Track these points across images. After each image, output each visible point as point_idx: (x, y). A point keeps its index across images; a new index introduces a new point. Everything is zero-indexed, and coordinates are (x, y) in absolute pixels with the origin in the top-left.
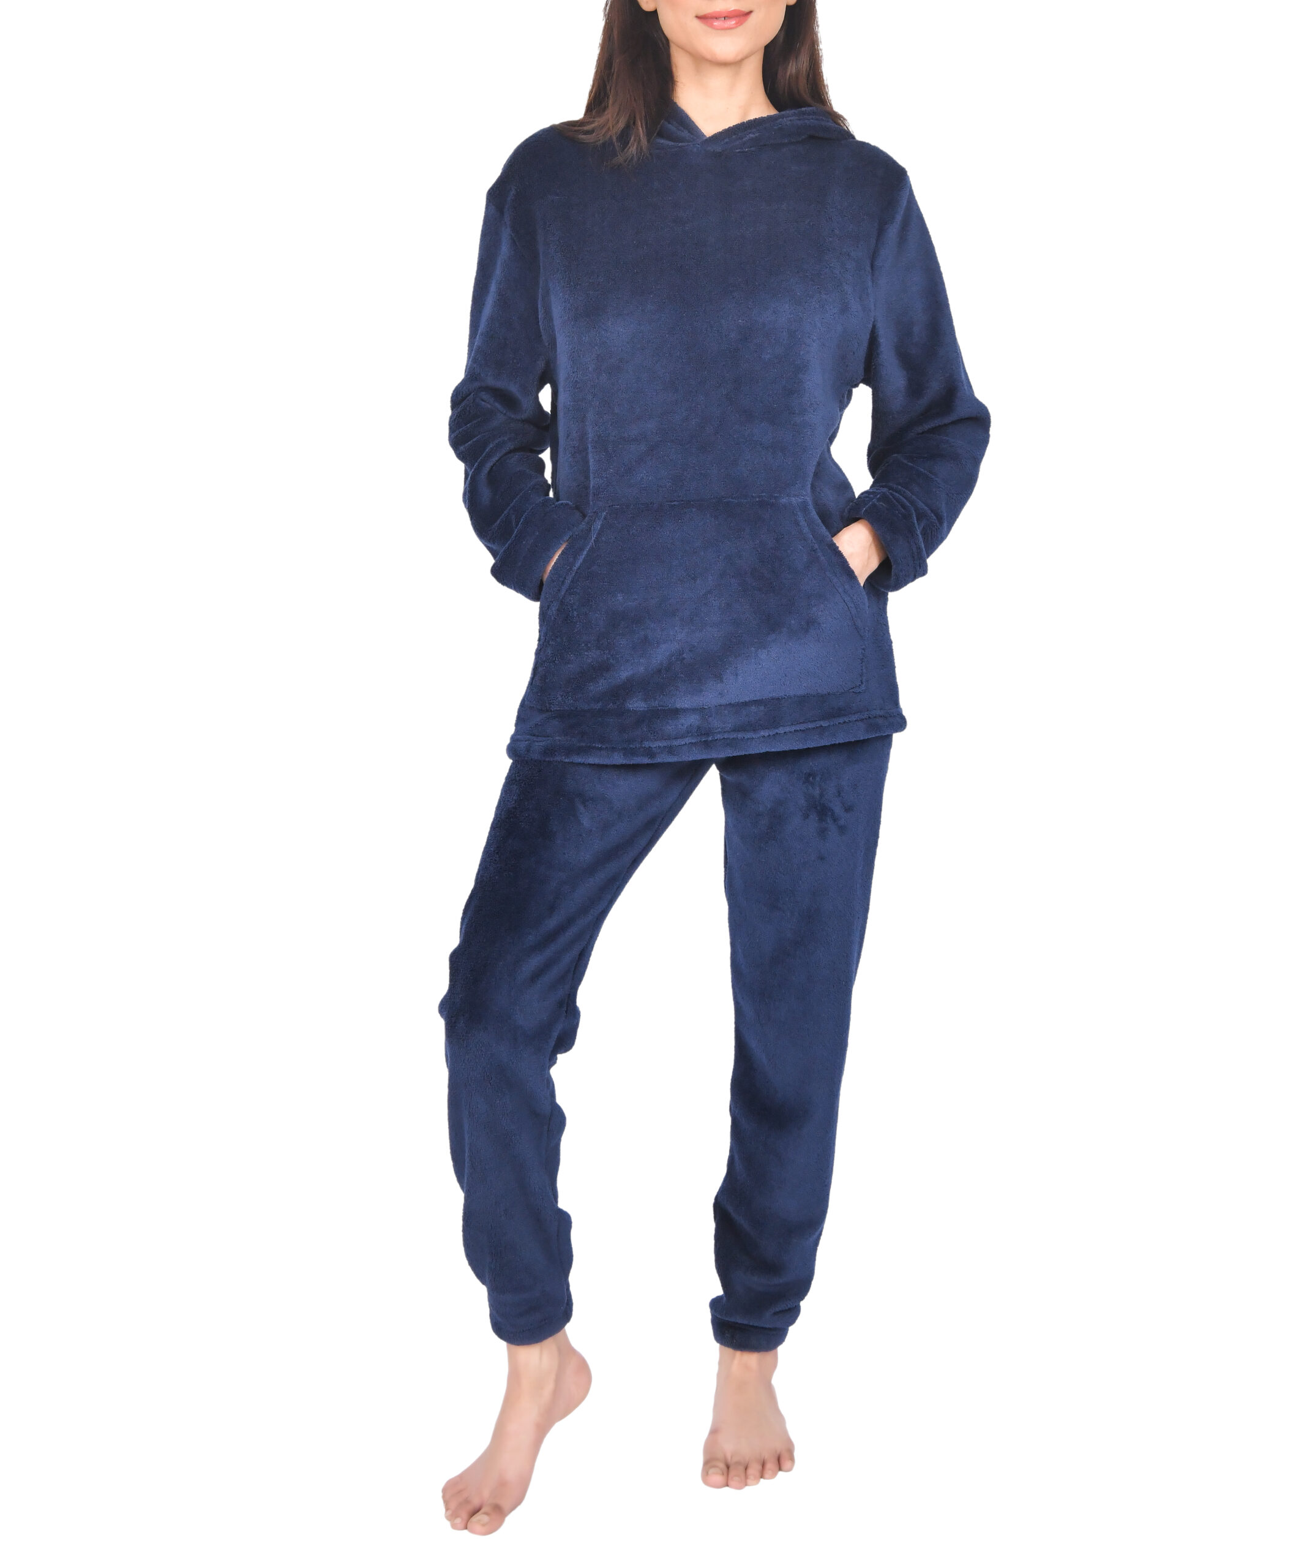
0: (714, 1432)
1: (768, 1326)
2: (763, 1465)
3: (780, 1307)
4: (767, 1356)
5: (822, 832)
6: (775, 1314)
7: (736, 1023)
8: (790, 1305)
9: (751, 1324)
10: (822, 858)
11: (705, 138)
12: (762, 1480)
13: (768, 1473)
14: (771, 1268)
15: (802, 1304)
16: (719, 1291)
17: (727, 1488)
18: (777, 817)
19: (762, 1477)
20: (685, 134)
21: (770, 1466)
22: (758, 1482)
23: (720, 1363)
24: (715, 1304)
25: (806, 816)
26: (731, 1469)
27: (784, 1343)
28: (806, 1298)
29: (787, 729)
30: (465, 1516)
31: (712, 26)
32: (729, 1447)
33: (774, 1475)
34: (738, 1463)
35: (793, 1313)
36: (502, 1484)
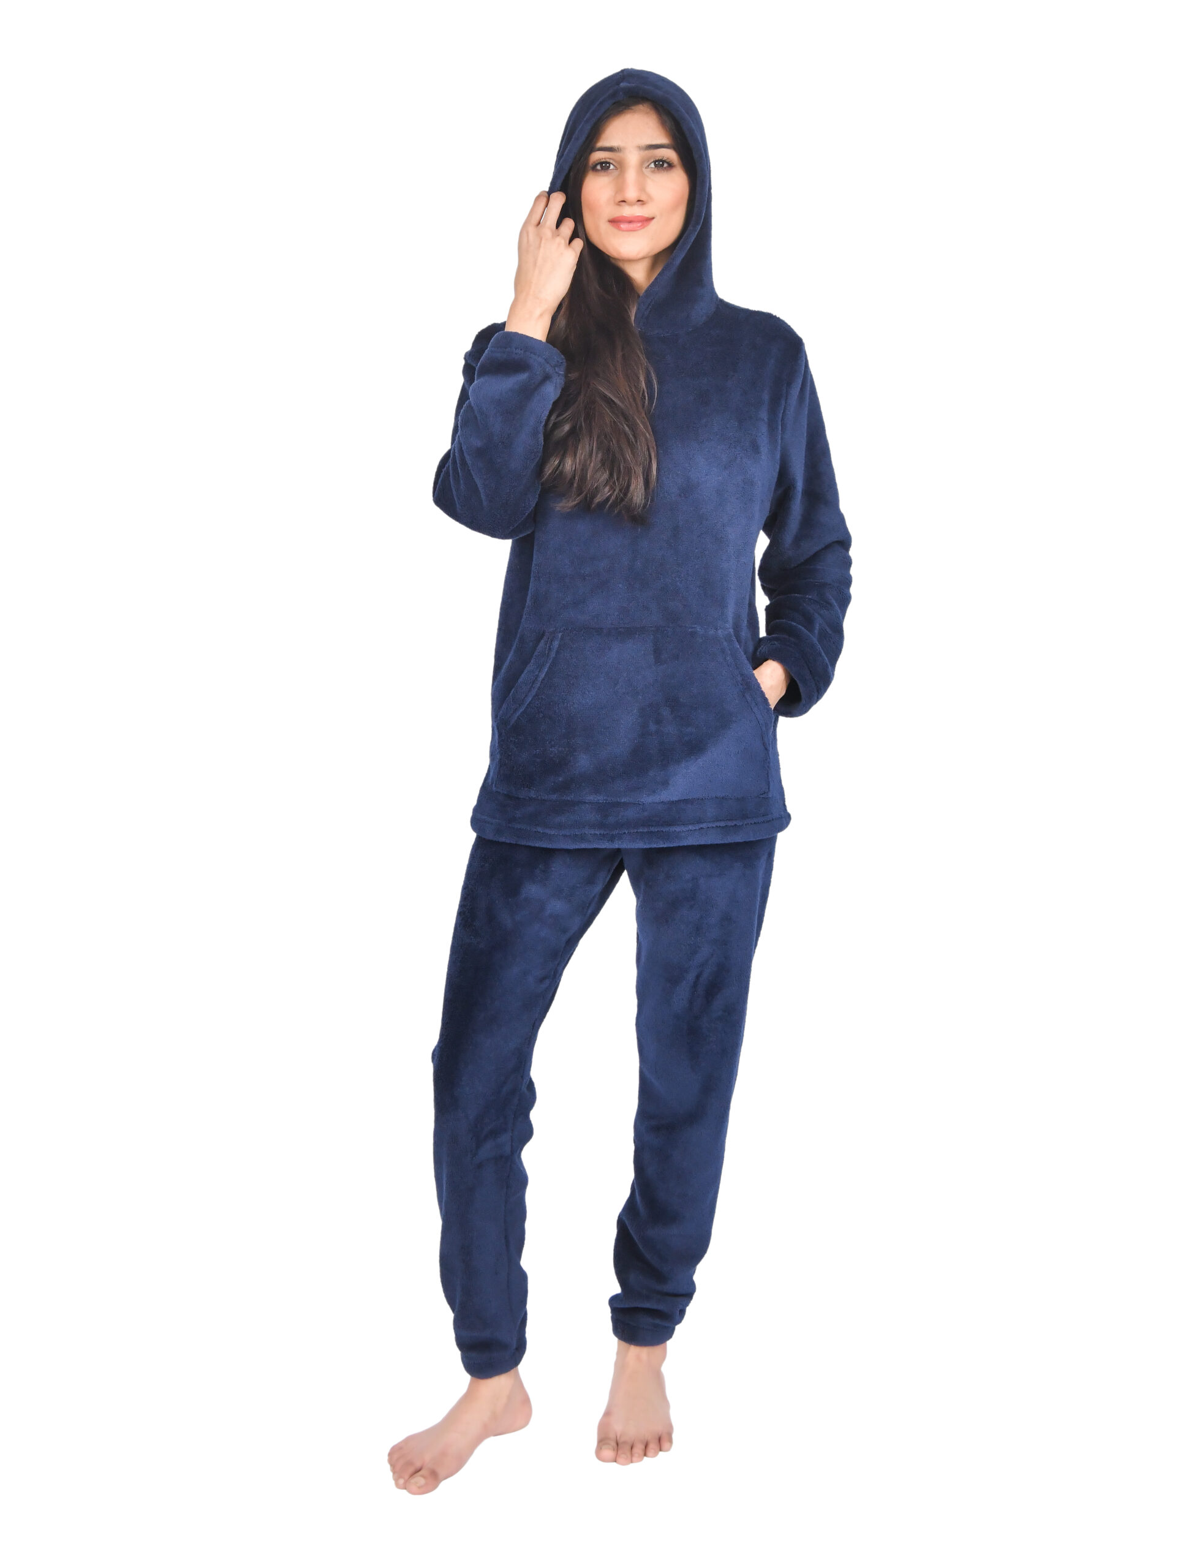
0: (607, 1414)
2: (646, 1446)
4: (656, 1350)
12: (645, 1458)
13: (650, 1451)
16: (617, 1289)
17: (615, 1463)
19: (645, 1455)
21: (652, 1446)
22: (641, 1460)
23: (618, 1353)
24: (614, 1301)
26: (620, 1447)
30: (407, 1477)
32: (618, 1427)
33: (656, 1454)
34: (625, 1443)
36: (444, 1453)
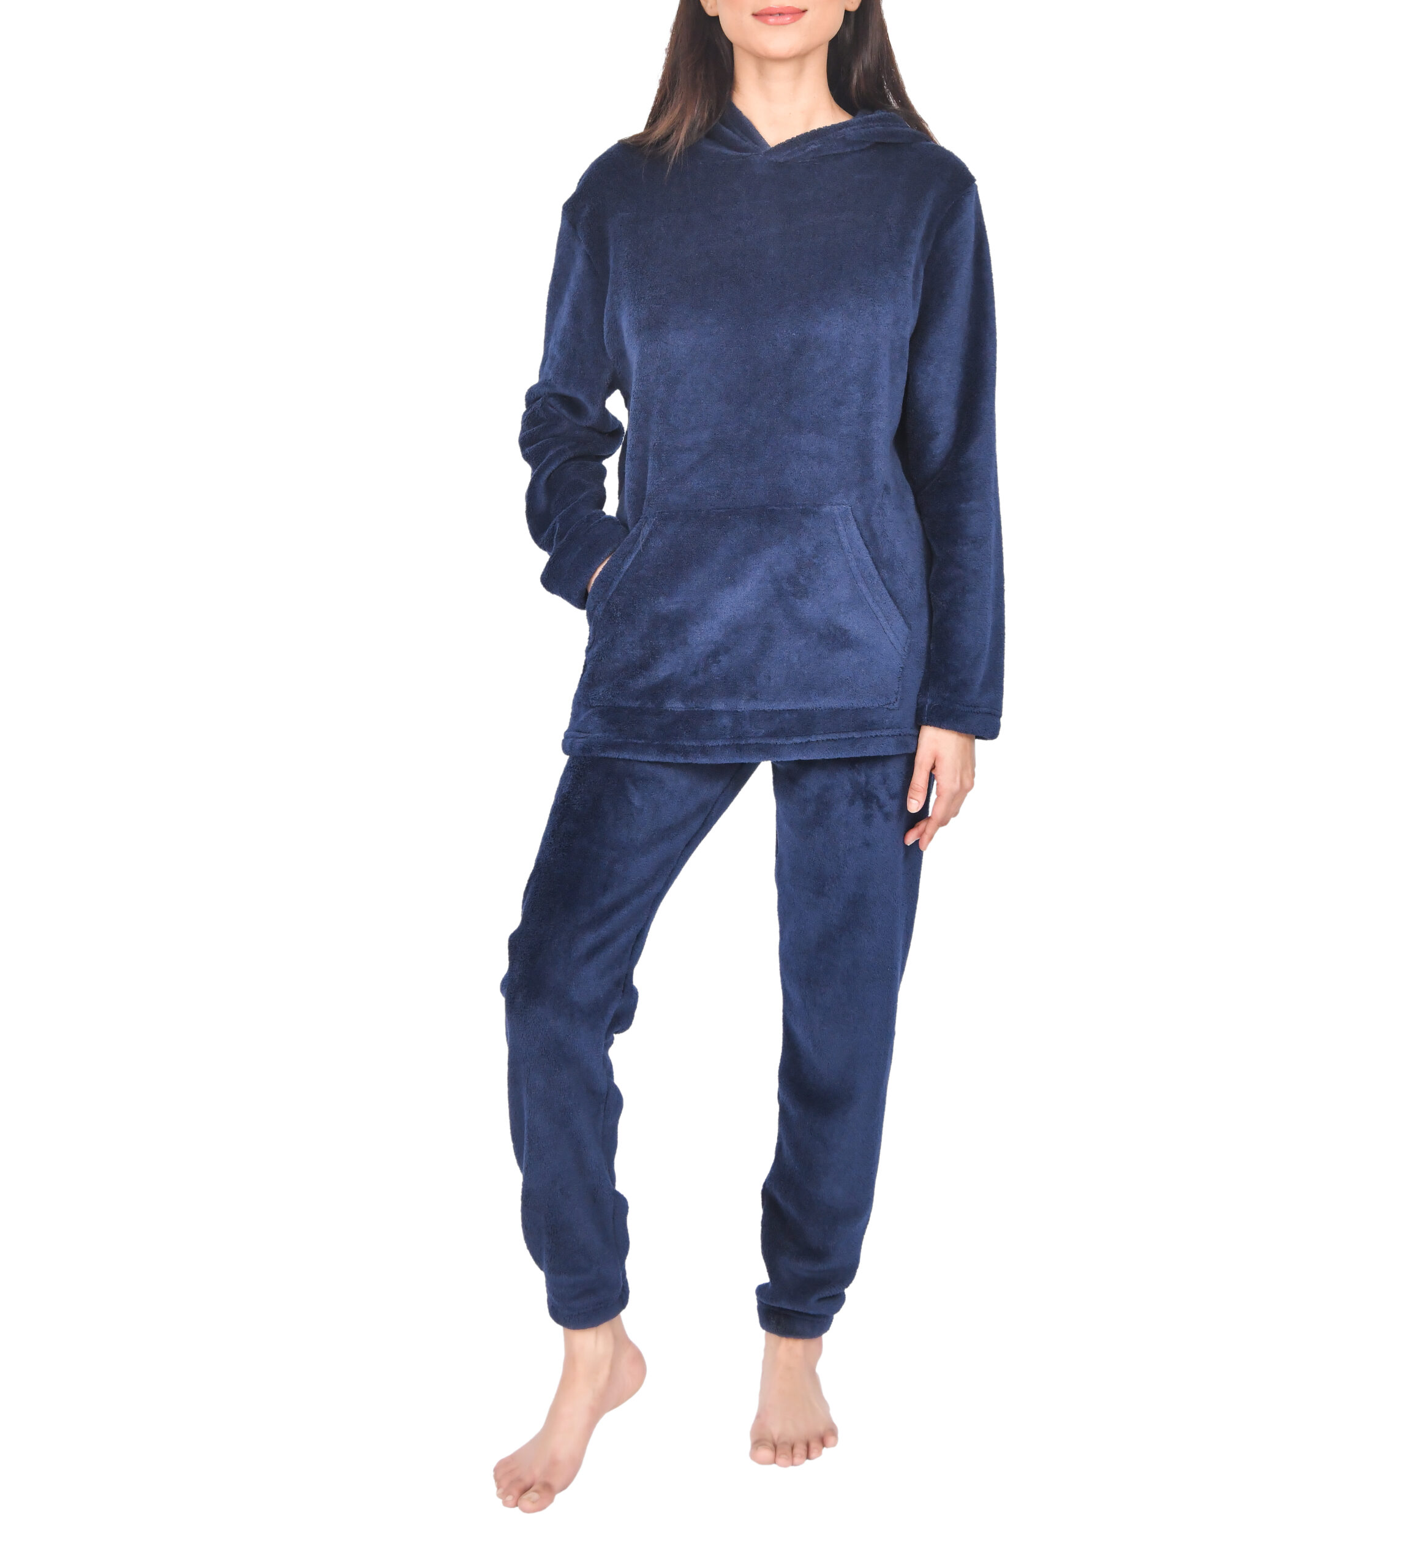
1: (811, 1312)
2: (808, 1446)
3: (827, 1293)
4: (811, 1343)
5: (868, 818)
6: (820, 1300)
7: (784, 1011)
8: (834, 1292)
9: (796, 1310)
10: (867, 844)
11: (768, 149)
12: (807, 1459)
13: (814, 1452)
14: (817, 1254)
15: (847, 1291)
16: (765, 1279)
17: (774, 1466)
18: (824, 804)
19: (808, 1456)
20: (747, 143)
21: (814, 1445)
22: (805, 1462)
23: (766, 1350)
24: (761, 1291)
25: (852, 803)
26: (778, 1447)
27: (828, 1331)
28: (851, 1285)
29: (820, 738)
30: (516, 1493)
31: (766, 22)
32: (775, 1429)
33: (820, 1453)
34: (785, 1443)
35: (838, 1300)
36: (554, 1463)
